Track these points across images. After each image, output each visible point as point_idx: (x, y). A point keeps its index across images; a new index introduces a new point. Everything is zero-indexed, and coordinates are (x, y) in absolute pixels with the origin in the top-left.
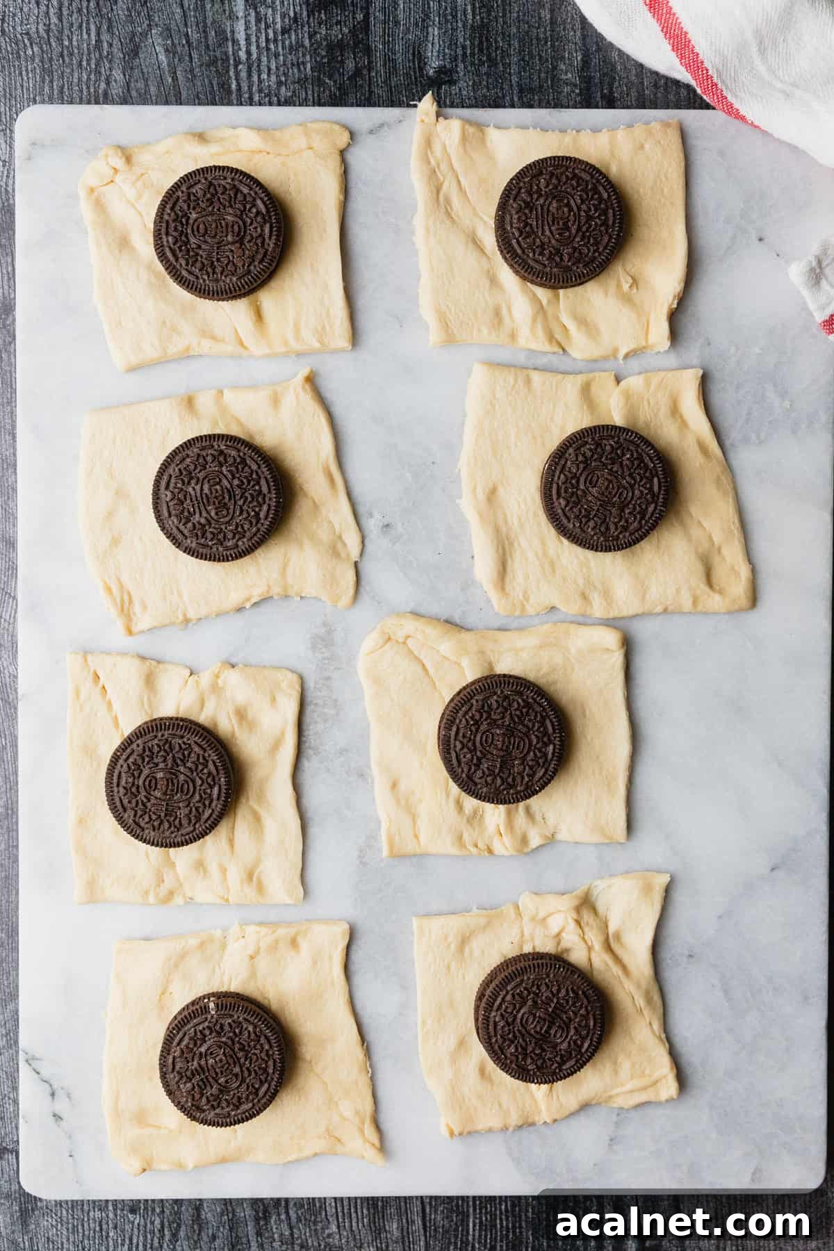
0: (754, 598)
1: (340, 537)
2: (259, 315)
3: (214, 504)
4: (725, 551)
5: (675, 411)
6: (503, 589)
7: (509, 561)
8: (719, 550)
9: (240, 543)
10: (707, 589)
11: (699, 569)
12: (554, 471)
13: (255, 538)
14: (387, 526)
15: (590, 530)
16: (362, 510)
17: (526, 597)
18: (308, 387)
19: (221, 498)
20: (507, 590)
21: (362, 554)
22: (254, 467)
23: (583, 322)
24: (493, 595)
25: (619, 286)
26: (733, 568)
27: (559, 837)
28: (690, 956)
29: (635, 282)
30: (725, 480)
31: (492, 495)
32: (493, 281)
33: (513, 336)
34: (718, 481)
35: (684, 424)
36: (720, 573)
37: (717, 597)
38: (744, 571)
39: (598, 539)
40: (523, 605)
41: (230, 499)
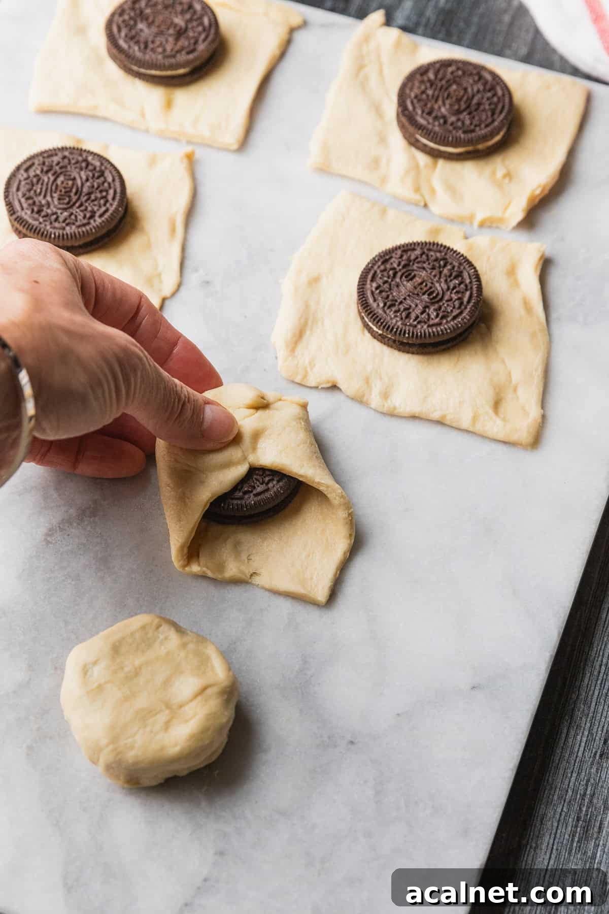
0: (536, 441)
1: (159, 275)
2: (169, 104)
3: (61, 191)
4: (520, 391)
5: (511, 272)
6: (293, 350)
7: (308, 333)
8: (515, 390)
9: (68, 228)
10: (491, 412)
11: (490, 395)
12: (376, 262)
13: (84, 229)
14: (208, 282)
15: (392, 313)
16: (189, 263)
17: (312, 364)
18: (185, 161)
19: (68, 189)
20: (296, 353)
21: (174, 294)
22: (110, 179)
23: (451, 189)
24: (282, 353)
25: (494, 173)
26: (523, 408)
27: (257, 580)
28: (352, 743)
29: (508, 175)
30: (541, 339)
31: (315, 281)
32: (383, 139)
33: (384, 180)
34: (533, 335)
35: (516, 284)
36: (508, 406)
37: (499, 422)
38: (534, 412)
39: (397, 321)
40: (306, 372)
41: (76, 194)
